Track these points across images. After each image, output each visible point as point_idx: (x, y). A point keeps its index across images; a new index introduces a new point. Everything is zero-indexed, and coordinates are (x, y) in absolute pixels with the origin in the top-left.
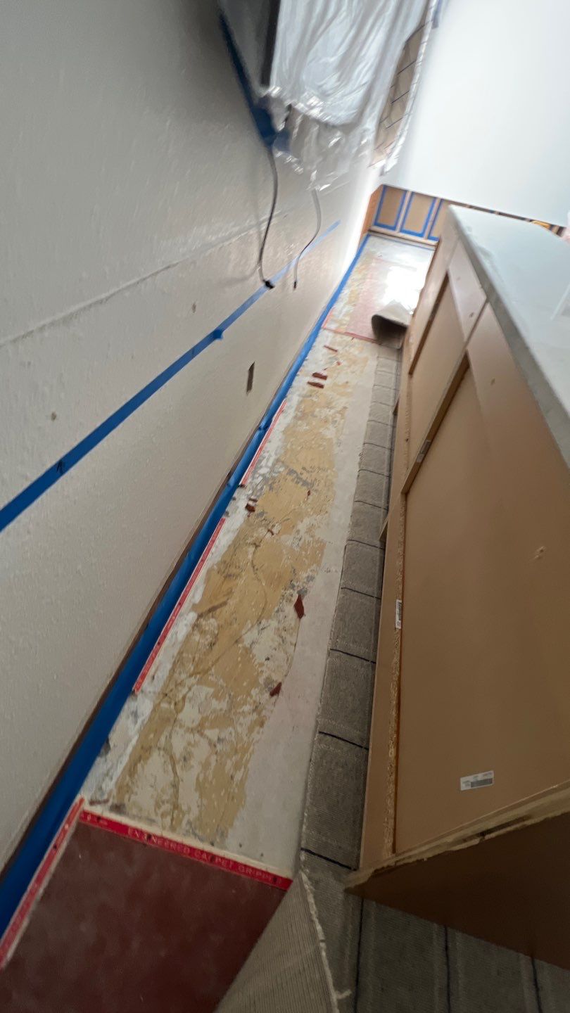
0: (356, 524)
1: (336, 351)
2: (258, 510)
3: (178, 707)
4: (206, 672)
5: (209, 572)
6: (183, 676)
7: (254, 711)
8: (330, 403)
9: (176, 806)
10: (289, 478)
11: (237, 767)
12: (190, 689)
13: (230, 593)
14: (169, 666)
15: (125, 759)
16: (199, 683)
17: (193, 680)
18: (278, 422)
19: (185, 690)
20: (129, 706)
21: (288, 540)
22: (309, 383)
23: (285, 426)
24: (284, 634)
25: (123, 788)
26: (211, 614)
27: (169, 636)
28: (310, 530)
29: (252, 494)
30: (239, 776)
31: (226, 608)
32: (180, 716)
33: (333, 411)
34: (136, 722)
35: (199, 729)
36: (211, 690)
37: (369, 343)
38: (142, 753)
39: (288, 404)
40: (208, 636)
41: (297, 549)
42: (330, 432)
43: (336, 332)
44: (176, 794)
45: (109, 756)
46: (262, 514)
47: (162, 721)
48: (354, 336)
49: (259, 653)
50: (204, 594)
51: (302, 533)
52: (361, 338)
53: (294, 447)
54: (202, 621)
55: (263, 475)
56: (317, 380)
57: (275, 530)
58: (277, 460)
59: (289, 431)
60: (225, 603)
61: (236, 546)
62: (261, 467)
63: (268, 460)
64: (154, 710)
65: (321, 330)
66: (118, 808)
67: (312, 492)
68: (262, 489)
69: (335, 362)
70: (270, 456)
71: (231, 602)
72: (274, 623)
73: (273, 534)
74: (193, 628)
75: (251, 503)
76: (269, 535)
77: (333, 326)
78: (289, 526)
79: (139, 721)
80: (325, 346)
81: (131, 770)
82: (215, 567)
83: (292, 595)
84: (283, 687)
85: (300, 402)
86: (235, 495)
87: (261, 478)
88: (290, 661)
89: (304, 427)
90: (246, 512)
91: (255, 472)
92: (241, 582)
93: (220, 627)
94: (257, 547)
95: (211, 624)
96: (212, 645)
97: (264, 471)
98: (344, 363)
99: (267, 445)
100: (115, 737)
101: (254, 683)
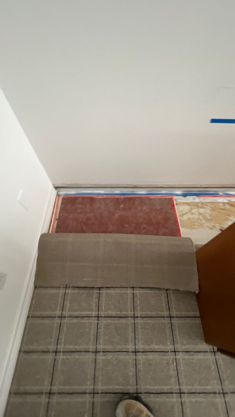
3: (202, 207)
4: (214, 211)
9: (183, 215)
11: (197, 226)
17: (210, 208)
19: (206, 207)
20: (195, 197)
25: (180, 203)
26: (231, 206)
32: (200, 209)
34: (193, 200)
35: (200, 214)
36: (211, 213)
38: (188, 204)
40: (224, 207)
47: (196, 205)
54: (227, 204)
64: (198, 202)
66: (177, 204)
74: (223, 203)
81: (184, 203)
93: (229, 209)
96: (222, 209)
100: (188, 197)
101: (220, 224)
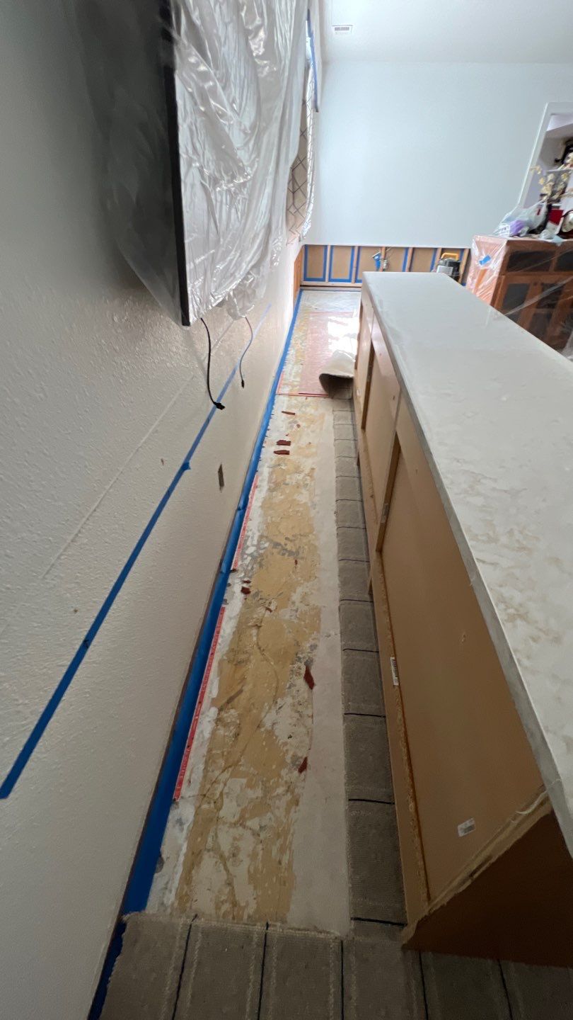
0: (344, 583)
1: (294, 414)
2: (253, 591)
3: (218, 806)
4: (236, 763)
5: (220, 663)
6: (217, 773)
7: (287, 791)
8: (299, 467)
9: (235, 904)
10: (275, 551)
11: (282, 850)
12: (225, 785)
13: (243, 680)
14: (202, 767)
15: (180, 869)
16: (231, 776)
17: (226, 775)
18: (255, 498)
19: (220, 787)
20: (173, 815)
21: (286, 614)
22: (275, 452)
23: (261, 500)
24: (300, 708)
25: (183, 898)
26: (230, 706)
27: (196, 736)
28: (304, 597)
29: (244, 576)
30: (285, 859)
31: (243, 696)
32: (222, 813)
33: (302, 475)
34: (182, 830)
35: (241, 822)
36: (244, 781)
37: (322, 399)
38: (194, 859)
39: (260, 478)
40: (232, 728)
41: (296, 621)
42: (303, 497)
43: (290, 395)
44: (232, 892)
45: (165, 868)
46: (257, 594)
47: (205, 823)
48: (307, 395)
49: (281, 732)
50: (220, 688)
51: (297, 604)
52: (314, 395)
53: (274, 519)
54: (224, 715)
55: (251, 555)
56: (282, 448)
57: (272, 607)
58: (261, 537)
59: (267, 505)
60: (240, 692)
61: (240, 631)
62: (248, 547)
63: (252, 538)
64: (196, 814)
65: (276, 396)
67: (299, 561)
68: (252, 568)
69: (295, 426)
70: (254, 534)
71: (246, 689)
72: (289, 700)
73: (271, 611)
74: (216, 723)
75: (245, 585)
76: (268, 612)
77: (286, 390)
78: (285, 600)
79: (185, 827)
80: (283, 412)
82: (225, 658)
83: (300, 668)
84: (309, 762)
85: (271, 474)
86: (230, 581)
87: (249, 558)
88: (309, 733)
89: (279, 497)
90: (243, 595)
91: (243, 553)
92: (251, 666)
93: (240, 716)
94: (259, 627)
95: (232, 714)
96: (237, 735)
97: (251, 550)
98: (303, 424)
99: (249, 523)
100: (166, 850)
101: (282, 764)
